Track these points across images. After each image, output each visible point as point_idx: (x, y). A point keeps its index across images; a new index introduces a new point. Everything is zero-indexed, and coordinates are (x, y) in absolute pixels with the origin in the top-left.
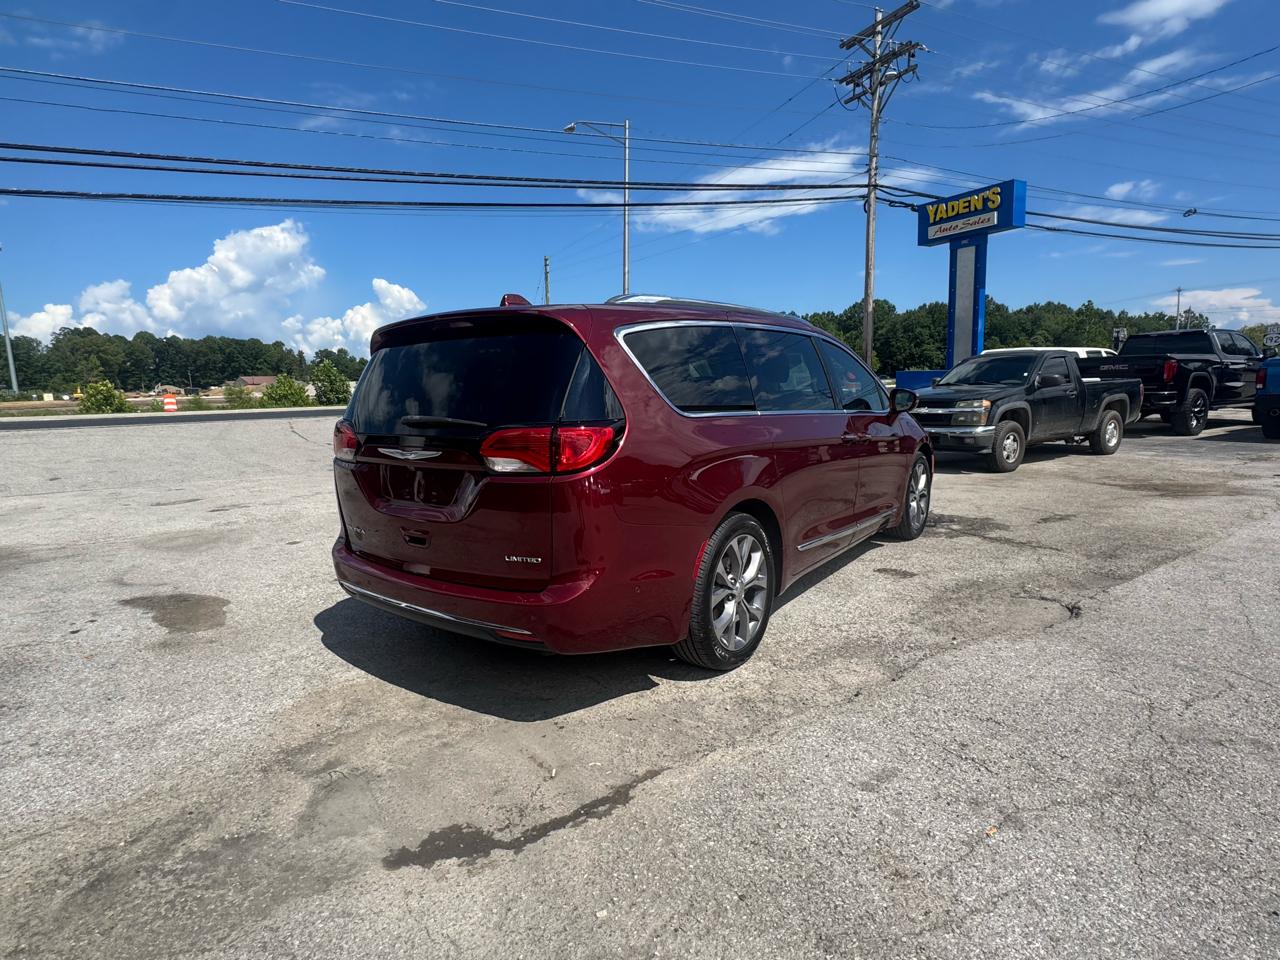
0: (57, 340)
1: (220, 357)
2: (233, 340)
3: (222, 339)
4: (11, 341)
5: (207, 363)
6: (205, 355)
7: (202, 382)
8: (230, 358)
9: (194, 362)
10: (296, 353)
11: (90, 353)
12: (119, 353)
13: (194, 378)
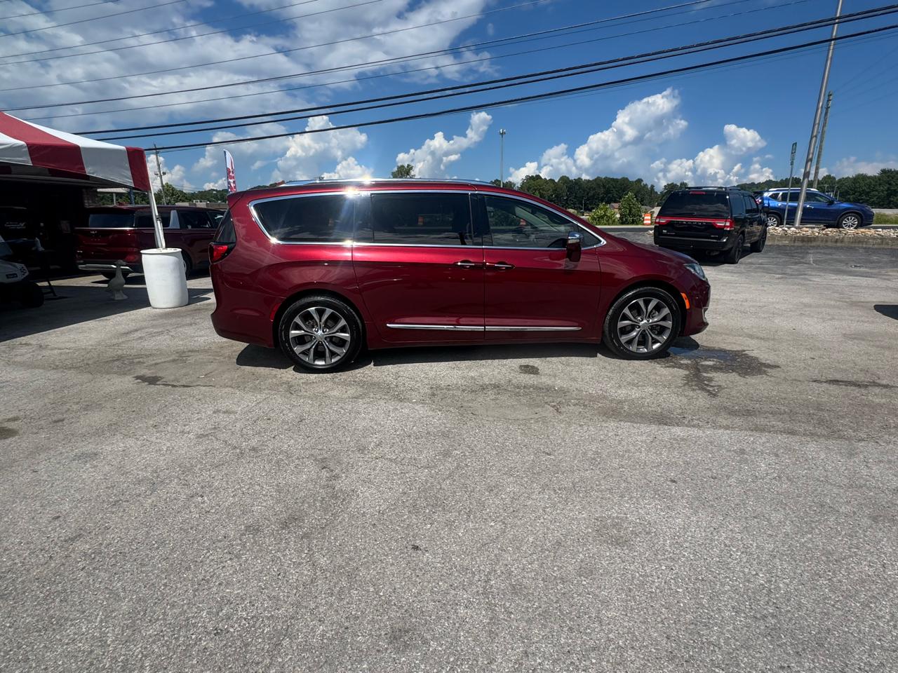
0: (523, 183)
1: (602, 190)
2: (613, 179)
3: (606, 178)
4: (503, 183)
5: (594, 195)
6: (594, 189)
7: (590, 207)
8: (608, 191)
9: (587, 194)
10: (649, 186)
11: (535, 190)
12: (549, 190)
13: (585, 204)
